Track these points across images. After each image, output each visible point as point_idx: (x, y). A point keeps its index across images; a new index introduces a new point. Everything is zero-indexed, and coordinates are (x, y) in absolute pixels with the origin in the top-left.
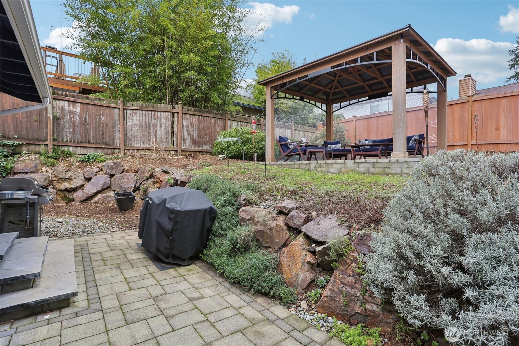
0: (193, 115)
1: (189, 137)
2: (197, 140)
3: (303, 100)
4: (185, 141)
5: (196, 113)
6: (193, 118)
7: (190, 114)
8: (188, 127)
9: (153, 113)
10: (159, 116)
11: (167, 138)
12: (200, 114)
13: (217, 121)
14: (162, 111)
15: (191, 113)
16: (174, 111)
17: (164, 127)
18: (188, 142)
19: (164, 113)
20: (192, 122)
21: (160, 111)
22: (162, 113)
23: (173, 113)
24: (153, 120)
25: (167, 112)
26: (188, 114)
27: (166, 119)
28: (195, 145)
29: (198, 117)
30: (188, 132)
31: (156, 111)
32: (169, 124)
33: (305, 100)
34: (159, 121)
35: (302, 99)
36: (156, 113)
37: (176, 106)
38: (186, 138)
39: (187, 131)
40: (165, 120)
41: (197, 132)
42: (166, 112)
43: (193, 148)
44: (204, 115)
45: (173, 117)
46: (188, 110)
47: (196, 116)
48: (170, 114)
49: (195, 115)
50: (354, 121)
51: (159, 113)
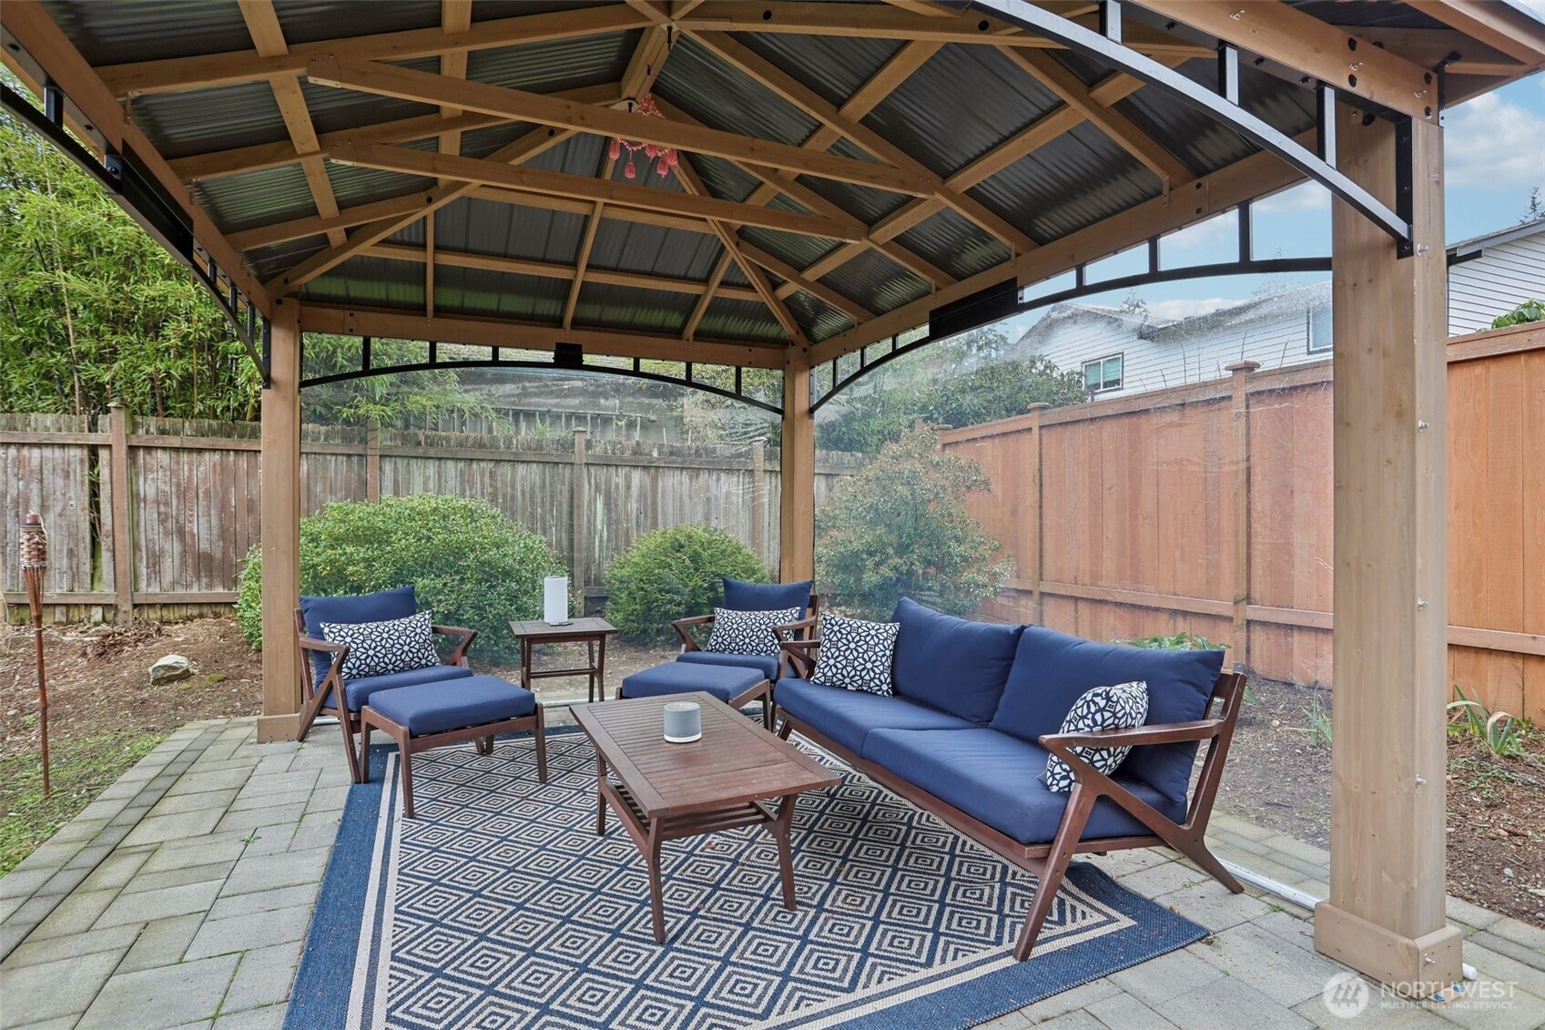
0: (190, 450)
1: (173, 547)
2: (218, 555)
3: (577, 364)
4: (155, 561)
5: (203, 442)
6: (190, 464)
7: (177, 450)
8: (167, 504)
9: (12, 451)
10: (35, 462)
11: (71, 552)
12: (223, 442)
13: (326, 468)
14: (47, 445)
15: (175, 441)
16: (94, 439)
17: (58, 509)
18: (169, 567)
19: (58, 452)
20: (190, 477)
21: (39, 445)
22: (47, 452)
23: (93, 450)
24: (13, 481)
25: (69, 445)
26: (164, 448)
27: (67, 475)
28: (210, 576)
29: (217, 456)
30: (171, 524)
31: (23, 445)
32: (79, 496)
33: (588, 359)
34: (35, 486)
35: (568, 358)
36: (25, 451)
37: (103, 420)
38: (162, 551)
39: (163, 519)
40: (60, 481)
41: (214, 522)
42: (63, 446)
43: (197, 591)
44: (244, 446)
45: (94, 463)
46: (163, 432)
47: (207, 456)
48: (77, 454)
49: (200, 451)
50: (1036, 430)
51: (36, 452)
